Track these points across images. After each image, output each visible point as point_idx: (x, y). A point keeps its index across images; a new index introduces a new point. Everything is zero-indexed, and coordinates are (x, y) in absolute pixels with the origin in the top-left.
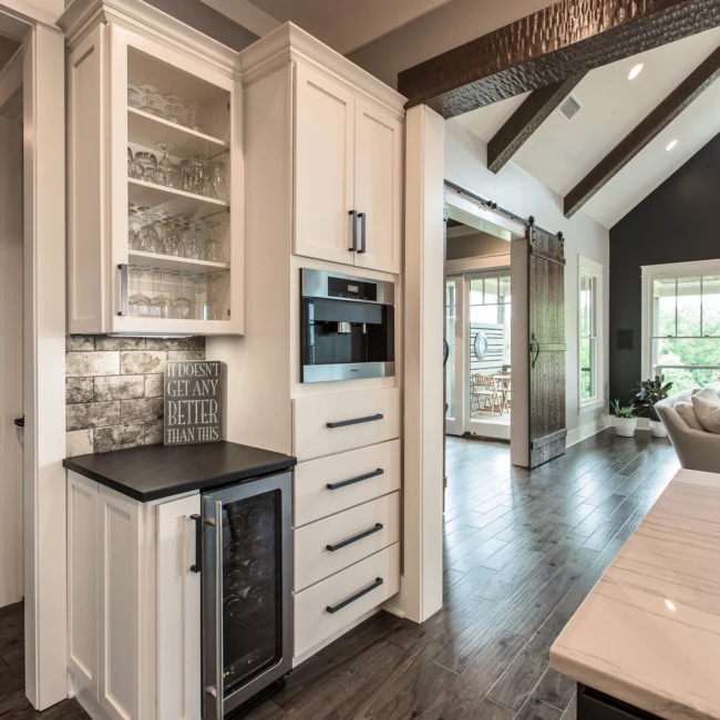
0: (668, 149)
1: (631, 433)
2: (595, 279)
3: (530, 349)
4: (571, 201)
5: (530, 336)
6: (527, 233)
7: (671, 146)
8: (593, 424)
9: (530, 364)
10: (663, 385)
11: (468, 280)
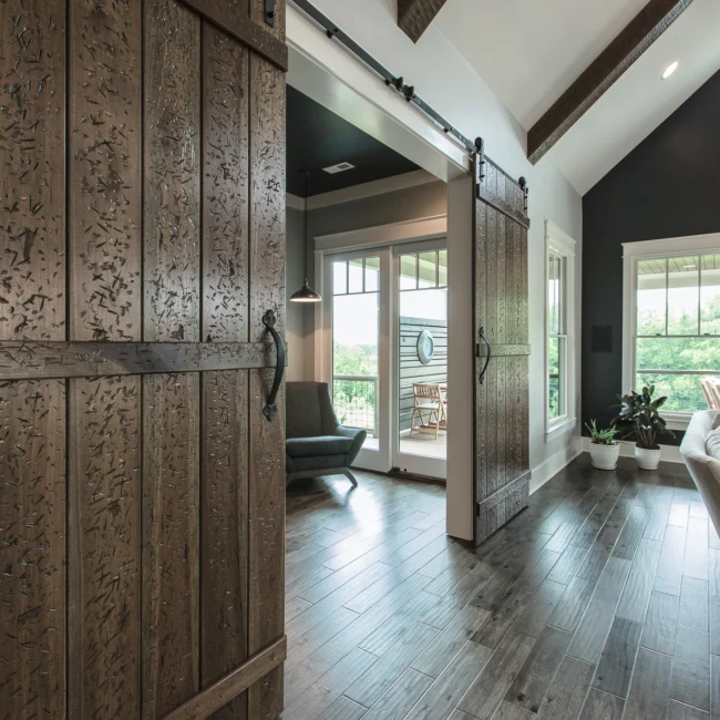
0: (665, 76)
1: (611, 465)
2: (565, 258)
3: (476, 352)
4: (538, 137)
5: (475, 332)
6: (472, 165)
7: (670, 70)
8: (562, 453)
9: (476, 377)
10: (653, 399)
11: (397, 255)
